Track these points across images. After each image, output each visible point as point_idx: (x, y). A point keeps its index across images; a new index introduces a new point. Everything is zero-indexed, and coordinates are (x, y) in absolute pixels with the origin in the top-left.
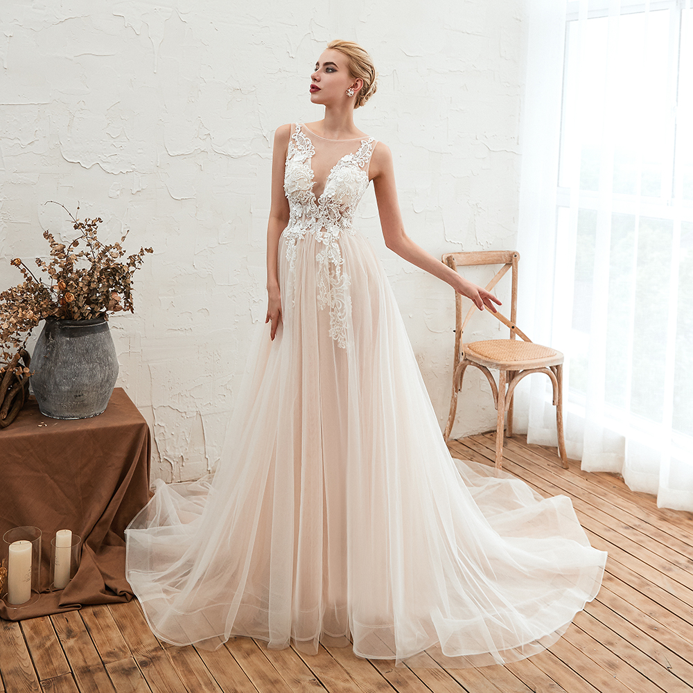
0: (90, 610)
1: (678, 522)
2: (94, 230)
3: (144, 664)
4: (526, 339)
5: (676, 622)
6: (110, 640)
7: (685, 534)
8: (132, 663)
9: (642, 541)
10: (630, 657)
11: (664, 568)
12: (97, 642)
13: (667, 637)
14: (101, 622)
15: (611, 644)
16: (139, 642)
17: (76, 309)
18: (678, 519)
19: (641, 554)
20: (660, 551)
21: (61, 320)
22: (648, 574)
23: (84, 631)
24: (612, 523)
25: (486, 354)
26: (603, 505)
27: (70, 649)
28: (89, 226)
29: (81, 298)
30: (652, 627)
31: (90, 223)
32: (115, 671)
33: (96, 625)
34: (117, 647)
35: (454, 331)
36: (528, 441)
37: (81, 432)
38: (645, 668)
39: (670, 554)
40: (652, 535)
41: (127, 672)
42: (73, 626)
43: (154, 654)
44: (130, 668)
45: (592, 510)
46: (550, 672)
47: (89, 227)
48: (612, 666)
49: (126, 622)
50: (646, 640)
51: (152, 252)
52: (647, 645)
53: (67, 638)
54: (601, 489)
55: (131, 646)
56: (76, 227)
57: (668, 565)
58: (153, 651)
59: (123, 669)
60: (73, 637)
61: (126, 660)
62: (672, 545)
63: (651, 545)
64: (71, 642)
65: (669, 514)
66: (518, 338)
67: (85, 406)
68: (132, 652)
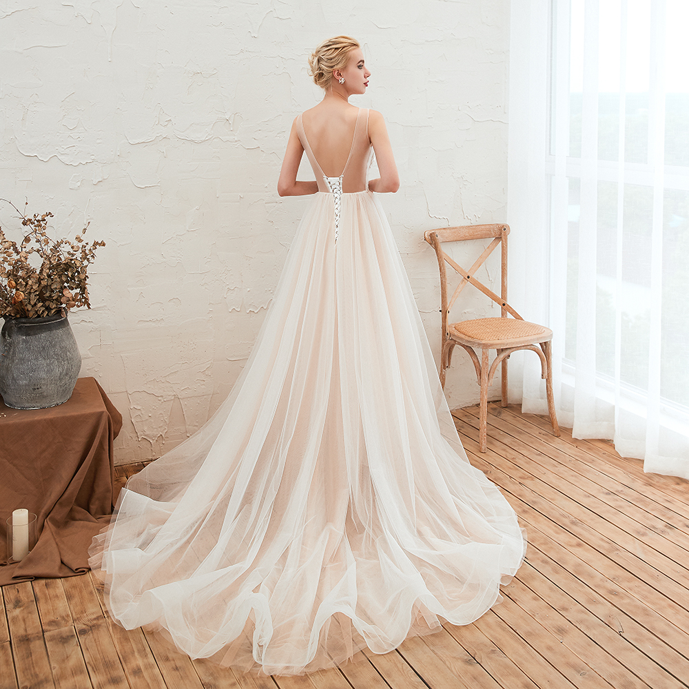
0: (43, 582)
1: (665, 486)
2: (43, 225)
3: (83, 632)
4: (518, 317)
5: (639, 587)
6: (55, 610)
7: (669, 498)
8: (71, 631)
9: (621, 507)
10: (581, 622)
11: (638, 533)
12: (42, 611)
13: (627, 601)
14: (51, 592)
15: (565, 609)
16: (83, 611)
17: (29, 307)
18: (664, 484)
19: (618, 519)
20: (638, 516)
21: (16, 319)
22: (620, 539)
23: (33, 601)
24: (593, 489)
25: (469, 334)
26: (588, 471)
27: (15, 619)
28: (38, 221)
29: (32, 296)
30: (612, 592)
31: (39, 218)
32: (52, 639)
33: (45, 595)
34: (61, 617)
35: (440, 311)
36: (523, 411)
37: (39, 422)
38: (595, 632)
39: (648, 519)
40: (633, 500)
41: (64, 640)
42: (23, 596)
43: (95, 622)
44: (68, 636)
45: (576, 476)
46: (495, 638)
47: (38, 223)
48: (561, 631)
49: (75, 592)
50: (602, 604)
51: (104, 245)
52: (602, 610)
53: (14, 608)
54: (589, 455)
55: (74, 614)
56: (24, 224)
57: (643, 530)
58: (95, 619)
59: (62, 638)
60: (20, 607)
61: (66, 628)
62: (653, 510)
63: (630, 510)
64: (17, 612)
65: (656, 479)
66: (509, 316)
67: (45, 397)
68: (74, 620)
